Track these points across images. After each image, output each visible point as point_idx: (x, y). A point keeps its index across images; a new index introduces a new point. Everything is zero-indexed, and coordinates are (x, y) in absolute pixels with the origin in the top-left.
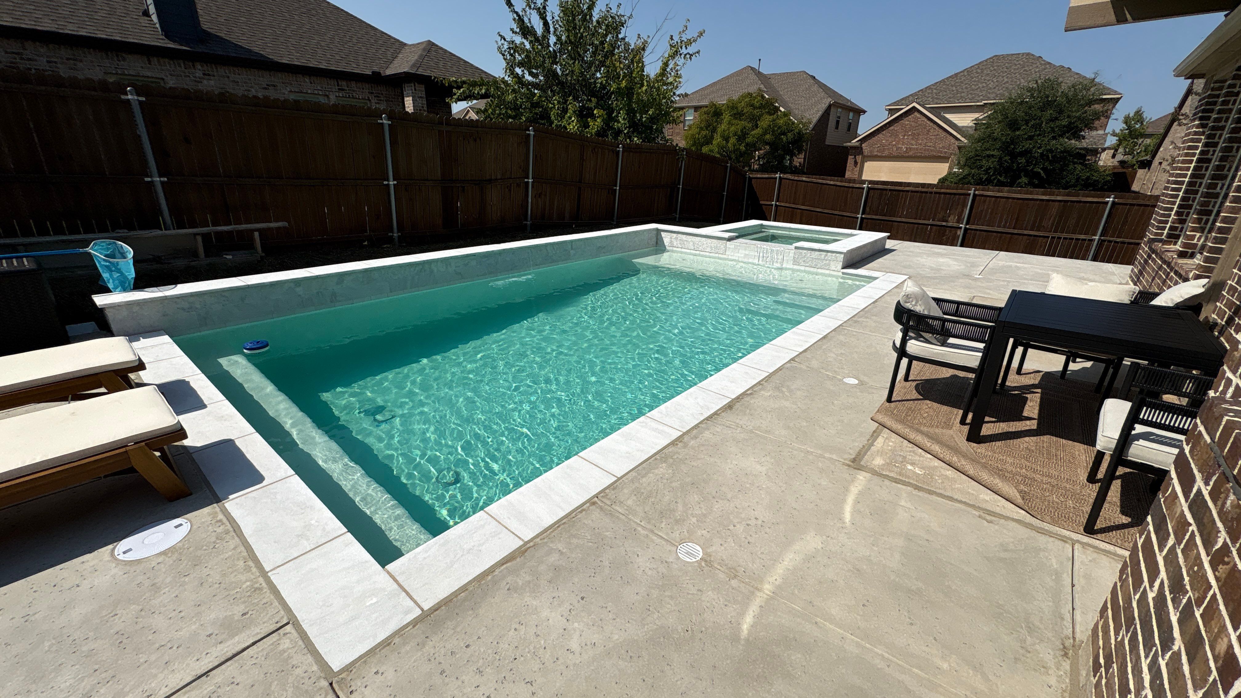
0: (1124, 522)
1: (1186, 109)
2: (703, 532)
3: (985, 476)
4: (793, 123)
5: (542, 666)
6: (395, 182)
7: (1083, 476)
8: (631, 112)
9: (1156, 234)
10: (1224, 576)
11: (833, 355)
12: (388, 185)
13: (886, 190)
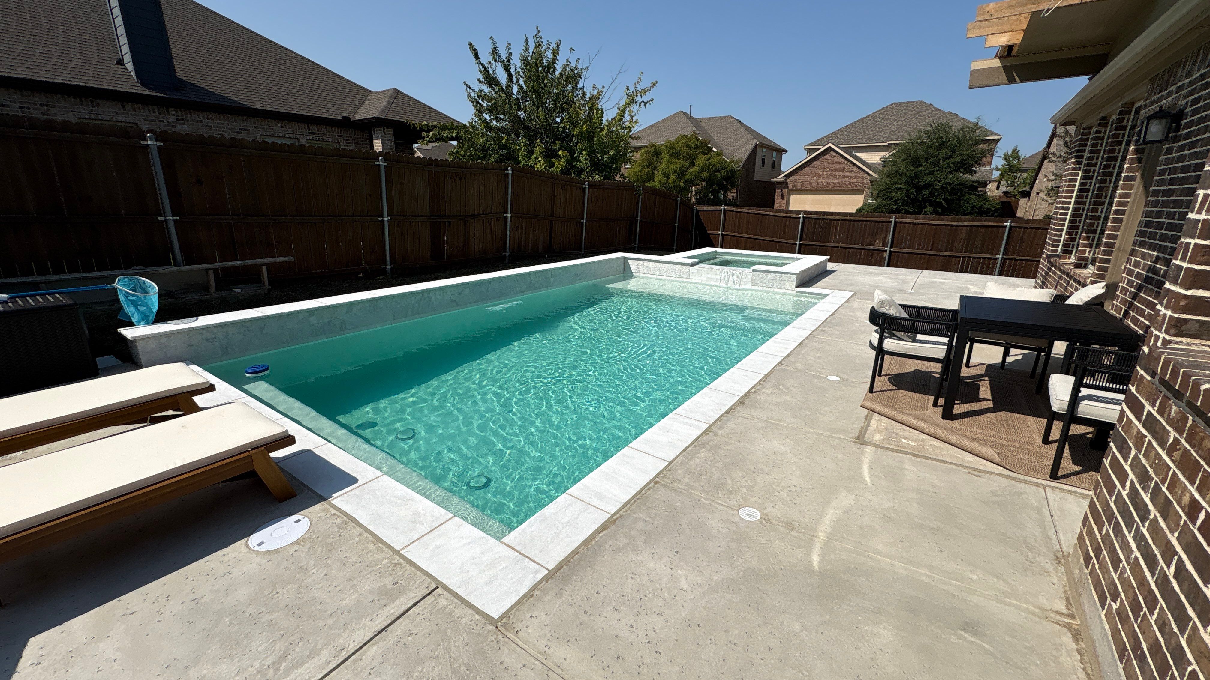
0: (1077, 470)
1: (1053, 149)
2: (755, 498)
3: (967, 443)
4: (726, 162)
5: (664, 602)
6: (389, 218)
7: (1039, 441)
8: (592, 153)
9: (1052, 251)
10: (1178, 458)
11: (812, 358)
12: (383, 221)
13: (819, 219)
